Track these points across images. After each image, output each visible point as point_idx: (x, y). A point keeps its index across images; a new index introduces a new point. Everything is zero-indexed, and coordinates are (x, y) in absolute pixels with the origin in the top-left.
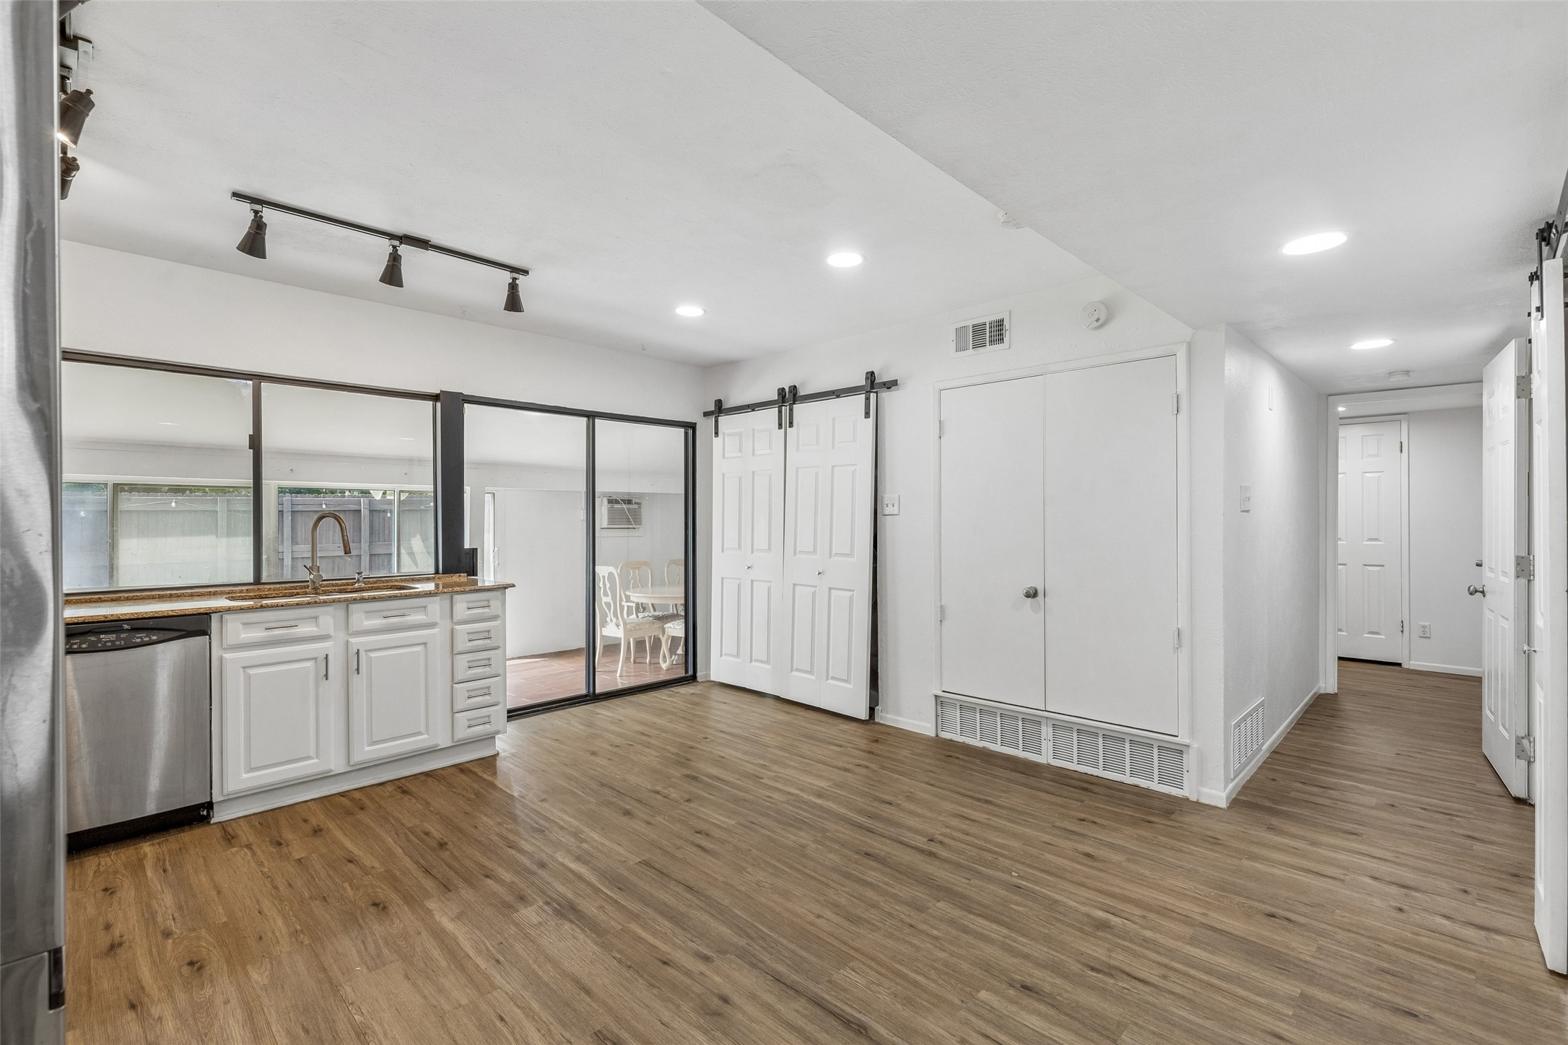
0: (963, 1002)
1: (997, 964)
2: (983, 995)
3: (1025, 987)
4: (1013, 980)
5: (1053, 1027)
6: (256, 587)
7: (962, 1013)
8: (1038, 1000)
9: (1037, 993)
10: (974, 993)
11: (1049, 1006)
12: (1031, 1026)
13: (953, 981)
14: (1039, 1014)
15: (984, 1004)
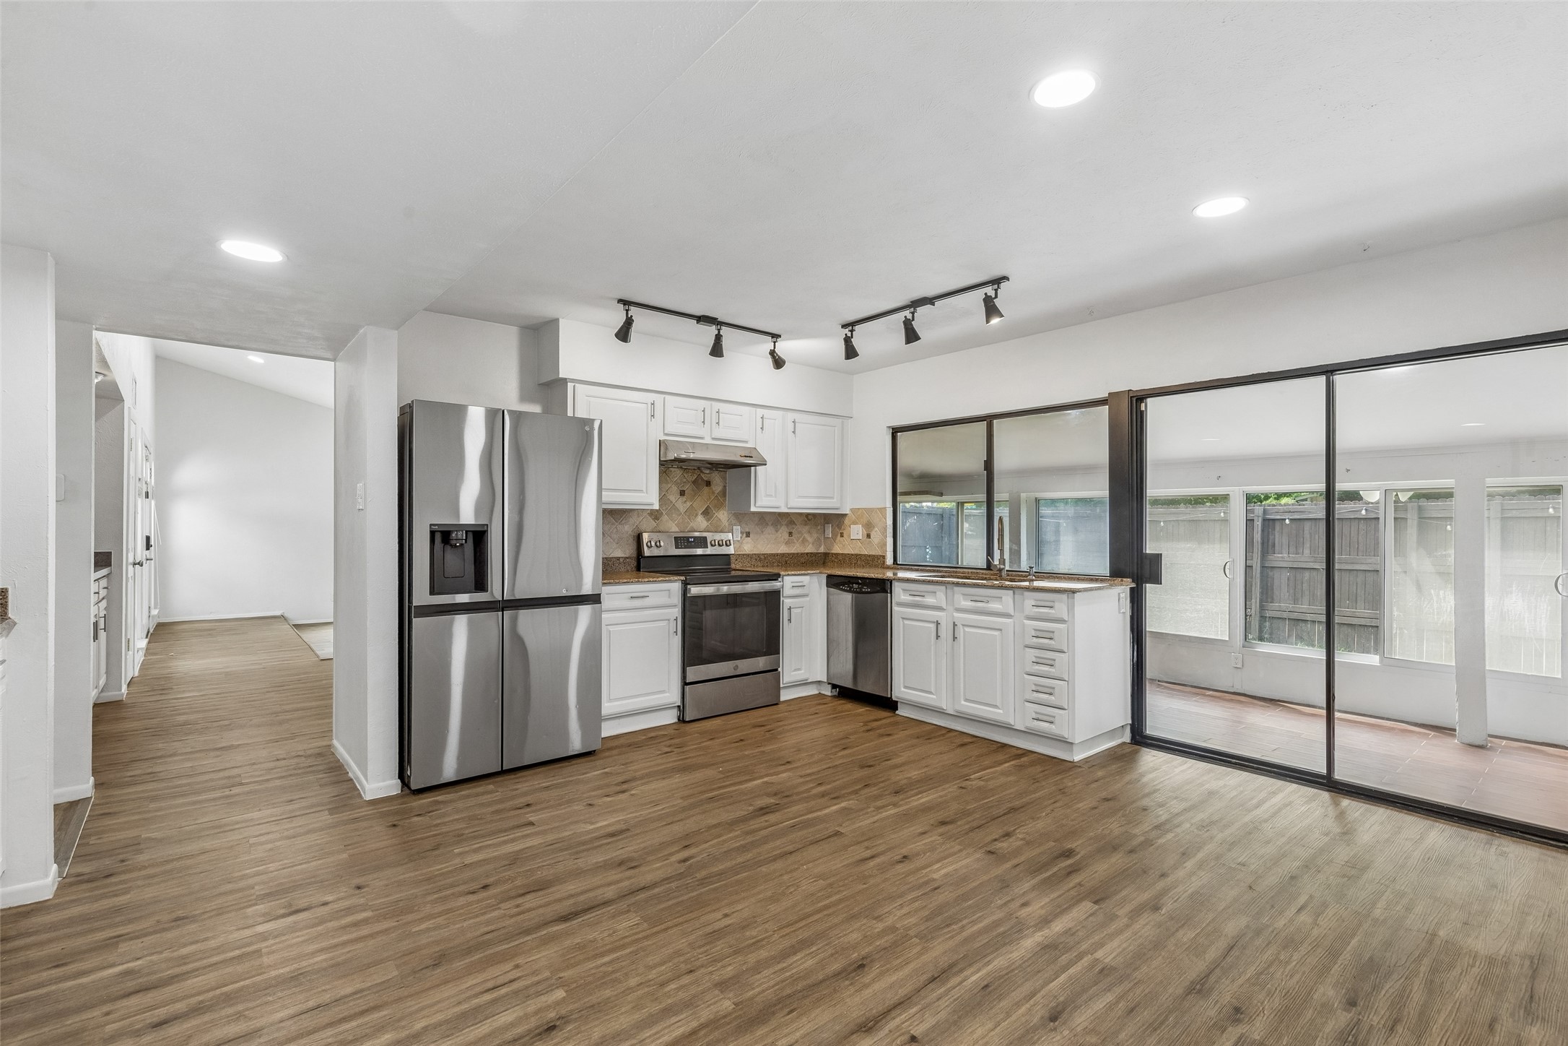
0: (560, 978)
1: (598, 1019)
2: (560, 994)
3: (552, 1028)
4: (567, 1022)
5: (491, 1028)
6: (987, 572)
7: (547, 974)
8: (530, 1031)
9: (540, 1034)
10: (566, 988)
11: (516, 1037)
12: (502, 1014)
13: (591, 979)
14: (512, 1025)
15: (550, 990)
